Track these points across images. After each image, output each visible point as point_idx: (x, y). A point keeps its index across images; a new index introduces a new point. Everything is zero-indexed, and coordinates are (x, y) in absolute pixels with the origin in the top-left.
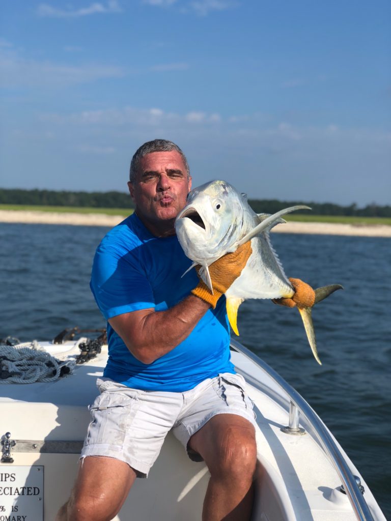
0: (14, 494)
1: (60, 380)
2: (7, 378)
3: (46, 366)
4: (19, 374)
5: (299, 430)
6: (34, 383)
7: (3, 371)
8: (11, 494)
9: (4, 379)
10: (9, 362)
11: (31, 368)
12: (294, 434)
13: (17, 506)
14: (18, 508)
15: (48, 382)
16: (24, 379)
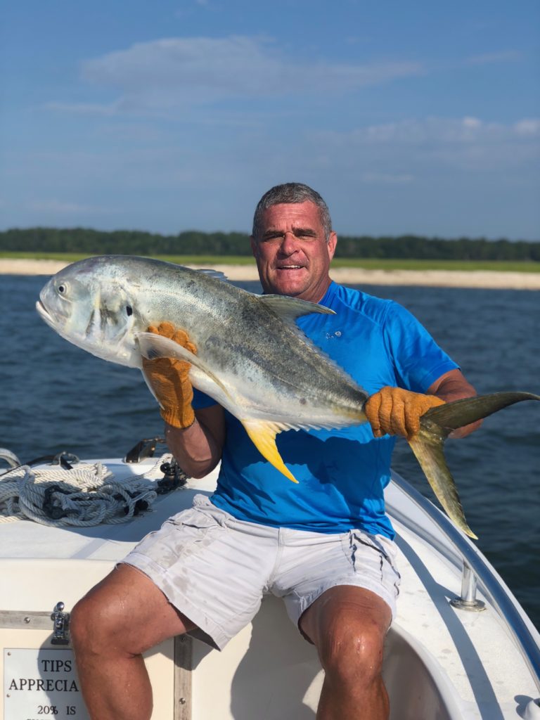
0: (70, 690)
1: (133, 521)
2: (59, 518)
3: (114, 500)
4: (76, 513)
5: (476, 603)
6: (97, 525)
7: (55, 508)
8: (65, 690)
9: (54, 519)
10: (63, 495)
11: (94, 503)
12: (469, 610)
13: (75, 707)
14: (75, 710)
15: (117, 524)
16: (83, 520)
